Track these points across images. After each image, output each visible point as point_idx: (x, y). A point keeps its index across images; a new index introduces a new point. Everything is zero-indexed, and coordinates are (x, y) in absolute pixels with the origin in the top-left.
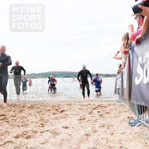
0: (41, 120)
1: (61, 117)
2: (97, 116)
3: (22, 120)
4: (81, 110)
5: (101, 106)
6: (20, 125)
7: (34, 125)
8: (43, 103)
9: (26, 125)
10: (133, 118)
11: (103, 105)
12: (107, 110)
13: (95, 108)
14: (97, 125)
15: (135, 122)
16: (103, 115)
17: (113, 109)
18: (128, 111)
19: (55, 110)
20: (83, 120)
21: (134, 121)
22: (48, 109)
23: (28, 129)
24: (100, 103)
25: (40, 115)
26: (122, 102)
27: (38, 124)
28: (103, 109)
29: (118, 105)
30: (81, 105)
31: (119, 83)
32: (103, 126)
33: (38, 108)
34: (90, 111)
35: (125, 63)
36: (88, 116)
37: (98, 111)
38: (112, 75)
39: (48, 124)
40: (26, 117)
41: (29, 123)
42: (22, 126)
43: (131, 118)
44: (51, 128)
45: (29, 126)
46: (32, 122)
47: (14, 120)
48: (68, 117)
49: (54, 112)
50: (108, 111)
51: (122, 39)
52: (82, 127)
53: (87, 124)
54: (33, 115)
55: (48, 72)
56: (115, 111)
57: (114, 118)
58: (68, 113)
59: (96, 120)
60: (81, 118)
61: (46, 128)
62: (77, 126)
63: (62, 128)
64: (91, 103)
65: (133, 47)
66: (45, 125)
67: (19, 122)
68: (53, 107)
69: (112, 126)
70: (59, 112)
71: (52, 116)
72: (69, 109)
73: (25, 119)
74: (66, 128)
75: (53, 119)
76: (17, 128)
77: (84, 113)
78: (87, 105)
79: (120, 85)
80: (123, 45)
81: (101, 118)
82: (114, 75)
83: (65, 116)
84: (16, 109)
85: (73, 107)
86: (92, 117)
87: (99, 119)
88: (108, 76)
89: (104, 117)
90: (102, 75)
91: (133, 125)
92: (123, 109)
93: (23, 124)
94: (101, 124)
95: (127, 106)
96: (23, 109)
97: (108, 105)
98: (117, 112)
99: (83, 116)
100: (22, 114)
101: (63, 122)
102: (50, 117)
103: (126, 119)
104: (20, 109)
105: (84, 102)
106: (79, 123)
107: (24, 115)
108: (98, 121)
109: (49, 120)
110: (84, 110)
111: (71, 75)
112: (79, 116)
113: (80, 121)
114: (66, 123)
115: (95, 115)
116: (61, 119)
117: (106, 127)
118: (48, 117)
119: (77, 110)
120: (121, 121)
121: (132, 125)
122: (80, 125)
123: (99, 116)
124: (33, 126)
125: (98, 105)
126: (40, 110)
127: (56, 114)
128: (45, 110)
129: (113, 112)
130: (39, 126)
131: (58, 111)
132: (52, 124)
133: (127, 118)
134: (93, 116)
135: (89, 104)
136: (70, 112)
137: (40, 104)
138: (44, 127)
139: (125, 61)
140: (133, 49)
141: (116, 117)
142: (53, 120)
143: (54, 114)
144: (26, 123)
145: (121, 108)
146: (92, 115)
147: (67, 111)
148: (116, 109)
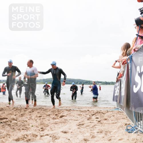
0: (41, 124)
1: (60, 122)
2: (96, 122)
3: (23, 124)
4: (80, 116)
5: (100, 112)
6: (21, 129)
7: (35, 129)
8: (43, 108)
9: (27, 129)
10: (130, 125)
11: (101, 112)
12: (105, 116)
13: (94, 115)
14: (95, 131)
15: (132, 129)
16: (101, 121)
17: (111, 115)
18: (126, 118)
19: (55, 115)
20: (82, 125)
21: (131, 127)
22: (48, 114)
23: (28, 133)
24: (99, 110)
25: (40, 119)
26: (120, 109)
27: (38, 128)
28: (101, 115)
29: (116, 112)
30: (80, 111)
31: (117, 91)
32: (101, 132)
33: (38, 113)
34: (89, 117)
35: (124, 72)
36: (86, 122)
37: (96, 117)
38: (111, 82)
39: (48, 128)
40: (26, 121)
41: (30, 126)
42: (23, 129)
43: (128, 125)
44: (50, 132)
45: (29, 130)
46: (32, 126)
47: (15, 123)
48: (67, 122)
49: (53, 117)
50: (106, 118)
51: (122, 49)
52: (80, 132)
53: (85, 129)
54: (34, 119)
55: (50, 78)
56: (112, 118)
57: (112, 125)
58: (67, 118)
59: (95, 126)
60: (80, 124)
61: (46, 132)
62: (75, 131)
63: (62, 133)
64: (90, 110)
65: (132, 56)
66: (45, 129)
67: (20, 126)
68: (53, 112)
69: (110, 132)
70: (59, 117)
71: (52, 121)
72: (69, 115)
73: (25, 123)
74: (65, 132)
75: (53, 123)
76: (18, 131)
77: (83, 119)
78: (85, 111)
79: (118, 92)
80: (122, 55)
81: (99, 124)
82: (113, 83)
83: (64, 121)
84: (18, 113)
85: (73, 113)
86: (90, 122)
87: (97, 124)
88: (107, 83)
89: (102, 123)
90: (101, 82)
91: (131, 131)
92: (120, 116)
93: (24, 127)
94: (99, 130)
95: (125, 113)
96: (24, 113)
97: (106, 111)
98: (115, 119)
99: (82, 122)
100: (23, 117)
101: (62, 126)
102: (50, 121)
103: (124, 126)
104: (21, 113)
105: (83, 108)
106: (78, 128)
107: (25, 119)
108: (96, 126)
109: (49, 124)
110: (82, 116)
111: (71, 82)
112: (78, 122)
113: (79, 126)
114: (65, 128)
115: (93, 121)
116: (60, 124)
117: (104, 133)
118: (48, 122)
119: (76, 116)
120: (119, 128)
121: (129, 131)
122: (79, 130)
123: (97, 122)
124: (33, 130)
125: (96, 112)
126: (41, 114)
127: (55, 119)
128: (45, 115)
129: (111, 118)
130: (39, 130)
131: (57, 116)
132: (51, 128)
133: (125, 124)
134: (92, 122)
135: (88, 110)
136: (69, 117)
137: (40, 108)
138: (44, 131)
139: (124, 70)
140: (132, 58)
141: (113, 123)
142: (52, 125)
143: (54, 118)
144: (26, 127)
145: (118, 115)
146: (90, 121)
147: (66, 116)
148: (114, 116)
